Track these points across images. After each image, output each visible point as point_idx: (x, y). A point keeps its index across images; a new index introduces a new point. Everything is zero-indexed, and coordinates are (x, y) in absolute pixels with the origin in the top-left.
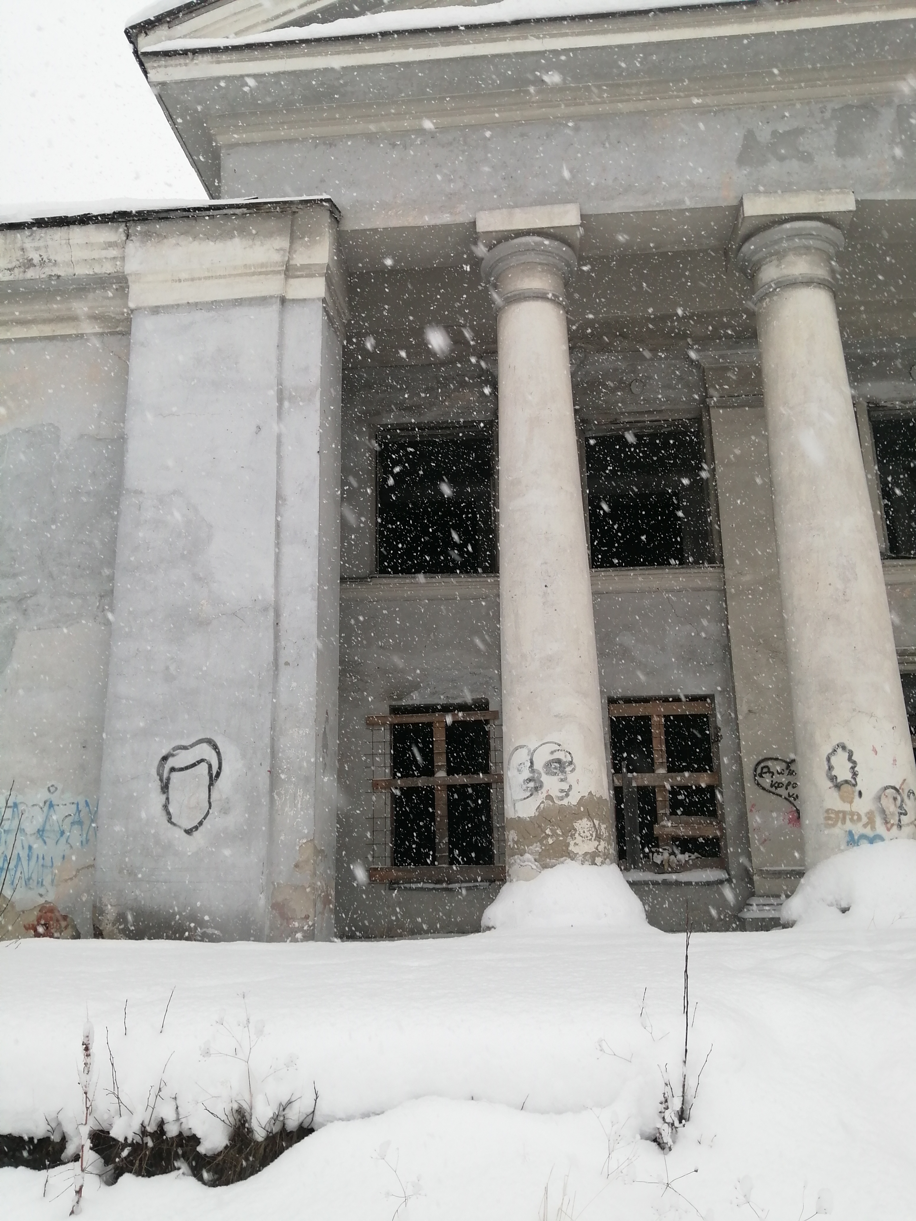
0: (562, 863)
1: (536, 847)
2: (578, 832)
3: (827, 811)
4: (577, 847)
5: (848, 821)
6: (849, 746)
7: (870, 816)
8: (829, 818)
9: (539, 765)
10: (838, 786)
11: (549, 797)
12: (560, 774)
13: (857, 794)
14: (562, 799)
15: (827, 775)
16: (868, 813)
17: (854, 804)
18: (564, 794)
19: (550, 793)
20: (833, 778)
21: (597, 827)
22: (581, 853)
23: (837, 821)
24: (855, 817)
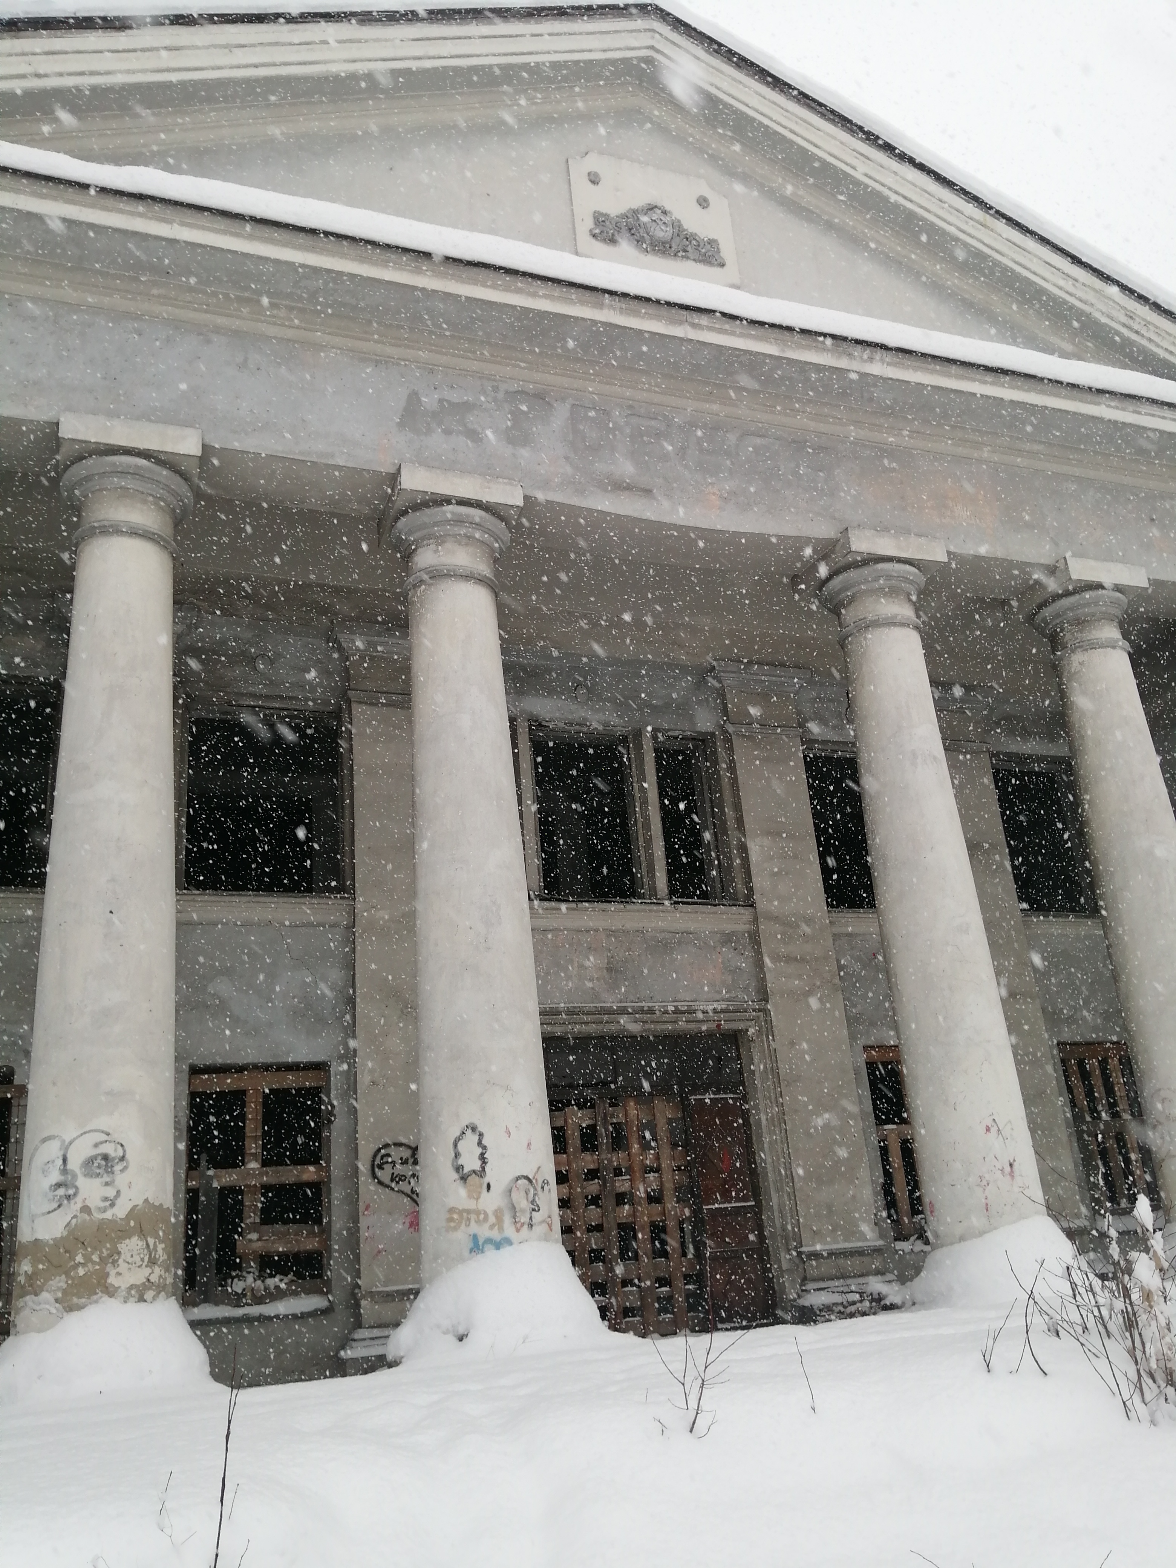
0: (96, 1302)
1: (60, 1281)
2: (123, 1257)
3: (451, 1210)
4: (120, 1278)
5: (473, 1223)
6: (481, 1128)
7: (498, 1214)
8: (451, 1220)
9: (74, 1164)
10: (464, 1179)
11: (86, 1209)
12: (105, 1175)
13: (485, 1186)
14: (104, 1210)
15: (453, 1165)
16: (496, 1211)
17: (480, 1200)
18: (108, 1203)
19: (88, 1203)
20: (459, 1168)
21: (151, 1247)
22: (124, 1286)
23: (460, 1223)
24: (482, 1217)
